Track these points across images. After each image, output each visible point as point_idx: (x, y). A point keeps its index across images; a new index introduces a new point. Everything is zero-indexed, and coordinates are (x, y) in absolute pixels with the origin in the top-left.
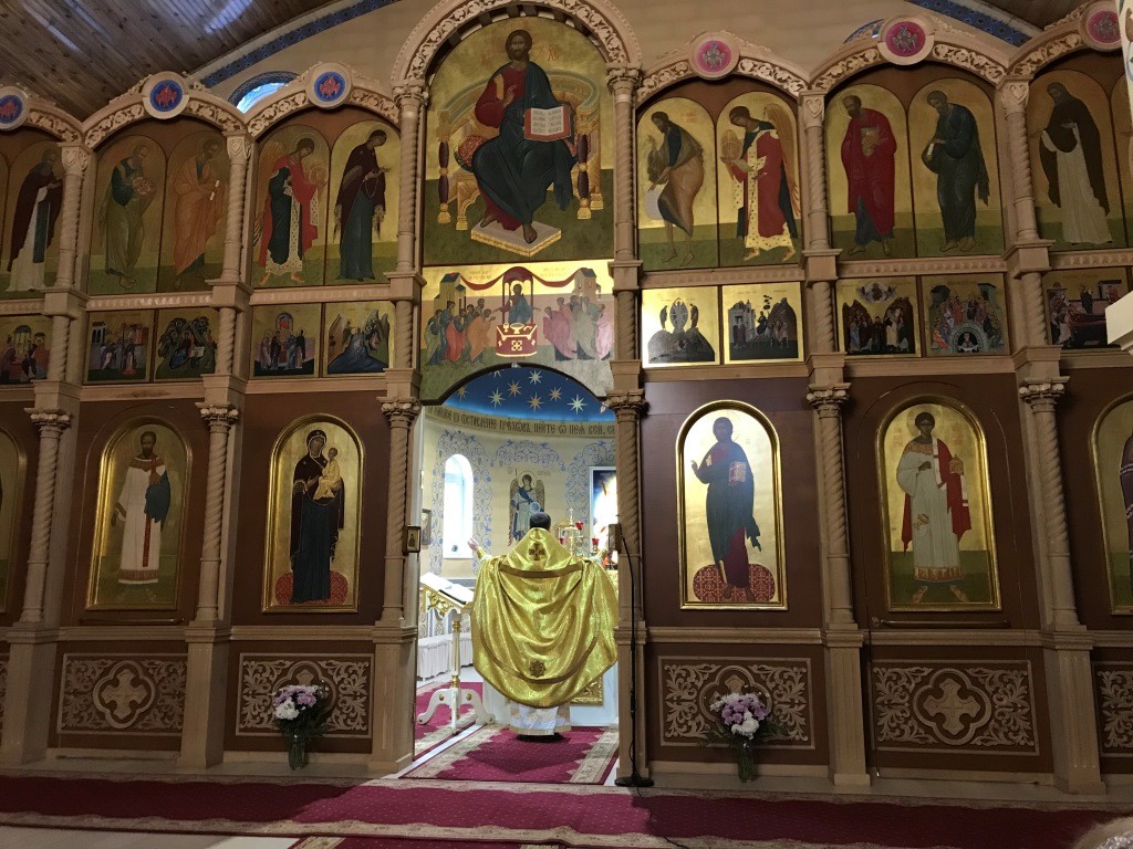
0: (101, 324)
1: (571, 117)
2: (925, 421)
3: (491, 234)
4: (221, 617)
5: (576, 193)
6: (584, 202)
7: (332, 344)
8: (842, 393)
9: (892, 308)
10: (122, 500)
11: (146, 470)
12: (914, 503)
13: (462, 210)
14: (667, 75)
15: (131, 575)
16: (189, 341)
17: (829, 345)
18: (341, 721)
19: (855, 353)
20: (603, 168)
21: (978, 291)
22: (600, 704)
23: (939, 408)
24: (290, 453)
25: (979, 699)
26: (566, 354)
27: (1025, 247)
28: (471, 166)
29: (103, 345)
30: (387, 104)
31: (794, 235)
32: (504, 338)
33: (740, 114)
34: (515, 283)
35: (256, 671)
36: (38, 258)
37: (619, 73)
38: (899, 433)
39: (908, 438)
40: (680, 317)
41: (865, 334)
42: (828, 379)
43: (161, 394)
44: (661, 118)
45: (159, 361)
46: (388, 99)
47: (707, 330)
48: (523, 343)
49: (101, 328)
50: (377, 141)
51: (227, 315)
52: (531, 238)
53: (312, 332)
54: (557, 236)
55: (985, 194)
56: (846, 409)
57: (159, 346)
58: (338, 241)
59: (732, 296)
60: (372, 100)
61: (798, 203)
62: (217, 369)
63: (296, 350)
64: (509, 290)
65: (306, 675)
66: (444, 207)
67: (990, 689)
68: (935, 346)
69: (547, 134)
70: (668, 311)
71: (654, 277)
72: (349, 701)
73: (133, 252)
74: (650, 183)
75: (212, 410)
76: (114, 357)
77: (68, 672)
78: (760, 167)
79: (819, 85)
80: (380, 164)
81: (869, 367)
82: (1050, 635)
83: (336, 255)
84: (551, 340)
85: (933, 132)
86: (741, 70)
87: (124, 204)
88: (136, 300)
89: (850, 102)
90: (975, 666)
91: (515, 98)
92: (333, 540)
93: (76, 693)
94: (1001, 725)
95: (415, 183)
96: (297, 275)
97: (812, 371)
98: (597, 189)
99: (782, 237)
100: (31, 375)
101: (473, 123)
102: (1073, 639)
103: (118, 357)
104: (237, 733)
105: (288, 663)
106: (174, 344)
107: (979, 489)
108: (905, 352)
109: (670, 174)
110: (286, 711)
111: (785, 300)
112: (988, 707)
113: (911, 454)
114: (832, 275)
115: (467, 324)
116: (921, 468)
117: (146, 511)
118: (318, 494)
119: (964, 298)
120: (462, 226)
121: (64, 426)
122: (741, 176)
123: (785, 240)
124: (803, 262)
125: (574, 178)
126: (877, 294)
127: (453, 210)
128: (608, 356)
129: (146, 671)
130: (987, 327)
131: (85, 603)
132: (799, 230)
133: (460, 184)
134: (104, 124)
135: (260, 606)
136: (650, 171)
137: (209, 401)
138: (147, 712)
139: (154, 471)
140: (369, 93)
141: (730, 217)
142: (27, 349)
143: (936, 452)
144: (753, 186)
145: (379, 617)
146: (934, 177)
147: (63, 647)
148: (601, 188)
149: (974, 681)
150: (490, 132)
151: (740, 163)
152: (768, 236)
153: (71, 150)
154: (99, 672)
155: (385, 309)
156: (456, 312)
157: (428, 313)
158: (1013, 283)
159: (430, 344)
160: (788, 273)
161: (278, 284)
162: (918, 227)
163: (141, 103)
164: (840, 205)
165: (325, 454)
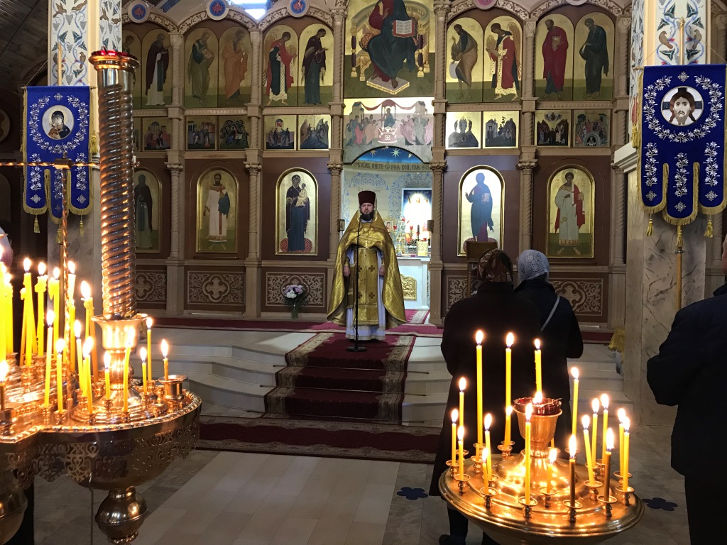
0: (192, 122)
1: (415, 24)
2: (570, 177)
3: (376, 83)
4: (258, 256)
5: (417, 64)
6: (421, 69)
7: (302, 135)
8: (533, 164)
9: (559, 125)
10: (207, 205)
11: (218, 191)
12: (561, 212)
13: (362, 71)
14: (462, 6)
15: (214, 238)
16: (235, 131)
17: (529, 142)
18: (311, 300)
19: (541, 145)
20: (430, 51)
21: (598, 118)
22: (415, 300)
23: (576, 170)
24: (284, 185)
25: (581, 294)
26: (410, 142)
27: (620, 99)
28: (366, 49)
29: (194, 132)
30: (327, 16)
31: (517, 88)
32: (382, 134)
33: (496, 27)
34: (387, 107)
35: (274, 280)
36: (160, 89)
37: (440, 6)
38: (558, 181)
39: (561, 184)
40: (463, 126)
41: (547, 136)
42: (528, 157)
43: (223, 156)
44: (458, 28)
45: (221, 140)
46: (327, 14)
47: (476, 132)
48: (391, 137)
49: (192, 124)
50: (321, 34)
51: (254, 120)
52: (395, 86)
53: (292, 129)
54: (408, 85)
55: (606, 71)
56: (535, 171)
57: (221, 134)
58: (303, 85)
59: (488, 116)
60: (319, 14)
61: (520, 73)
63: (285, 137)
64: (385, 111)
65: (295, 281)
66: (354, 69)
67: (585, 290)
68: (577, 142)
69: (403, 33)
70: (458, 123)
71: (452, 107)
72: (315, 292)
73: (205, 87)
74: (452, 61)
75: (250, 165)
76: (199, 138)
77: (190, 278)
78: (505, 54)
79: (534, 14)
80: (323, 47)
81: (547, 151)
82: (611, 268)
83: (303, 92)
84: (404, 135)
85: (586, 39)
86: (498, 5)
87: (199, 63)
88: (208, 111)
89: (549, 23)
90: (580, 281)
91: (388, 15)
92: (305, 224)
93: (195, 287)
94: (588, 304)
95: (341, 57)
96: (285, 101)
97: (521, 153)
98: (427, 62)
99: (512, 89)
100: (161, 146)
101: (368, 27)
102: (620, 269)
103: (202, 138)
104: (267, 305)
105: (288, 277)
106: (227, 132)
107: (589, 207)
108: (563, 145)
109: (462, 57)
110: (291, 295)
111: (511, 119)
112: (584, 297)
113: (562, 190)
114: (533, 109)
115: (365, 126)
116: (566, 197)
117: (219, 210)
118: (298, 204)
119: (592, 120)
120: (362, 78)
121: (181, 170)
122: (494, 58)
123: (513, 90)
124: (521, 103)
125: (416, 56)
126: (553, 117)
127: (358, 70)
128: (430, 143)
129: (225, 278)
130: (601, 135)
131: (195, 250)
132: (520, 85)
133: (362, 58)
134: (188, 22)
135: (274, 252)
136: (452, 54)
137: (249, 161)
138: (227, 296)
139: (221, 192)
140: (318, 10)
141: (488, 78)
142: (158, 133)
143: (573, 190)
144: (500, 63)
145: (329, 258)
146: (584, 62)
147: (187, 268)
148: (429, 61)
149: (579, 287)
150: (376, 32)
151: (495, 52)
152: (506, 88)
153: (175, 36)
154: (204, 279)
155: (327, 118)
156: (359, 121)
157: (347, 122)
158: (614, 114)
159: (347, 136)
160: (514, 106)
161: (276, 105)
162: (575, 86)
163: (206, 12)
164: (540, 75)
165: (300, 186)
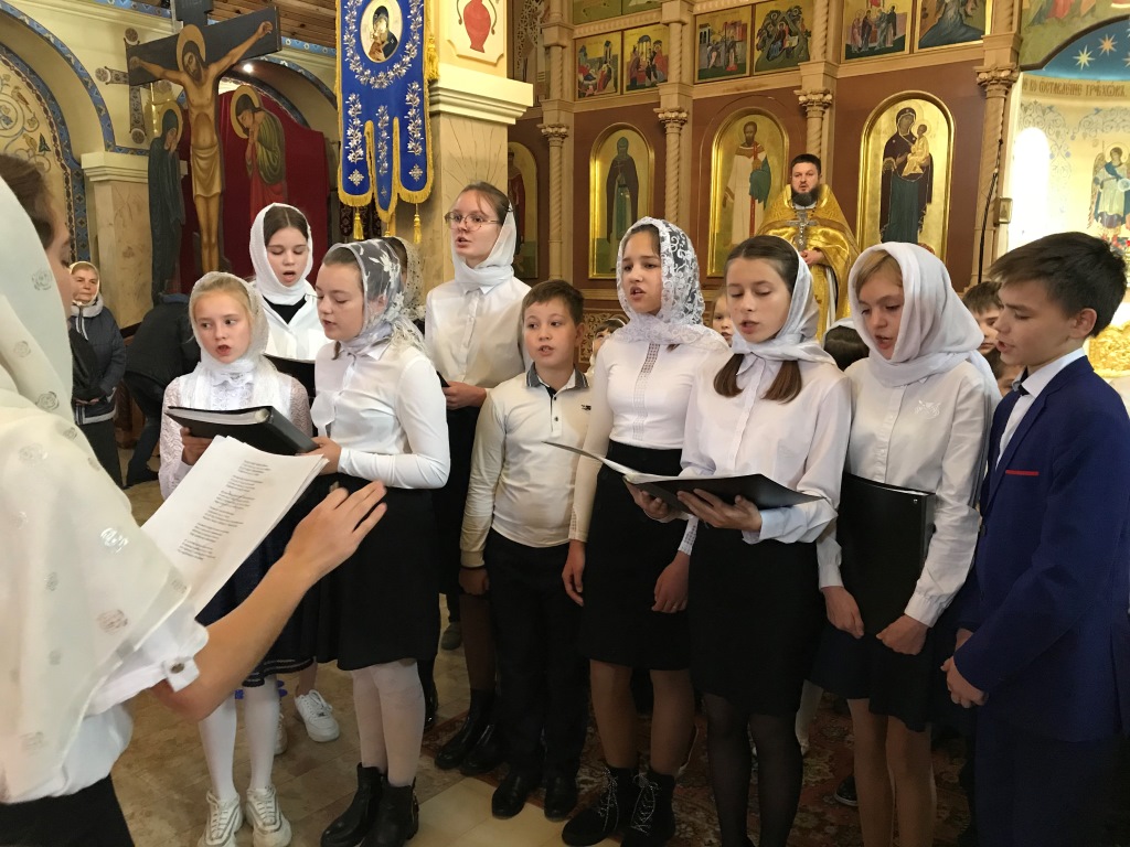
0: (705, 26)
7: (925, 16)
10: (729, 186)
16: (784, 31)
24: (879, 132)
29: (709, 45)
43: (760, 86)
45: (758, 54)
49: (706, 30)
53: (903, 7)
57: (757, 41)
62: (812, 57)
63: (887, 27)
75: (809, 97)
76: (718, 56)
92: (921, 214)
100: (653, 79)
103: (723, 54)
106: (770, 36)
117: (751, 194)
118: (907, 171)
121: (683, 122)
131: (706, 272)
137: (806, 88)
139: (756, 158)
142: (648, 56)
165: (914, 131)
